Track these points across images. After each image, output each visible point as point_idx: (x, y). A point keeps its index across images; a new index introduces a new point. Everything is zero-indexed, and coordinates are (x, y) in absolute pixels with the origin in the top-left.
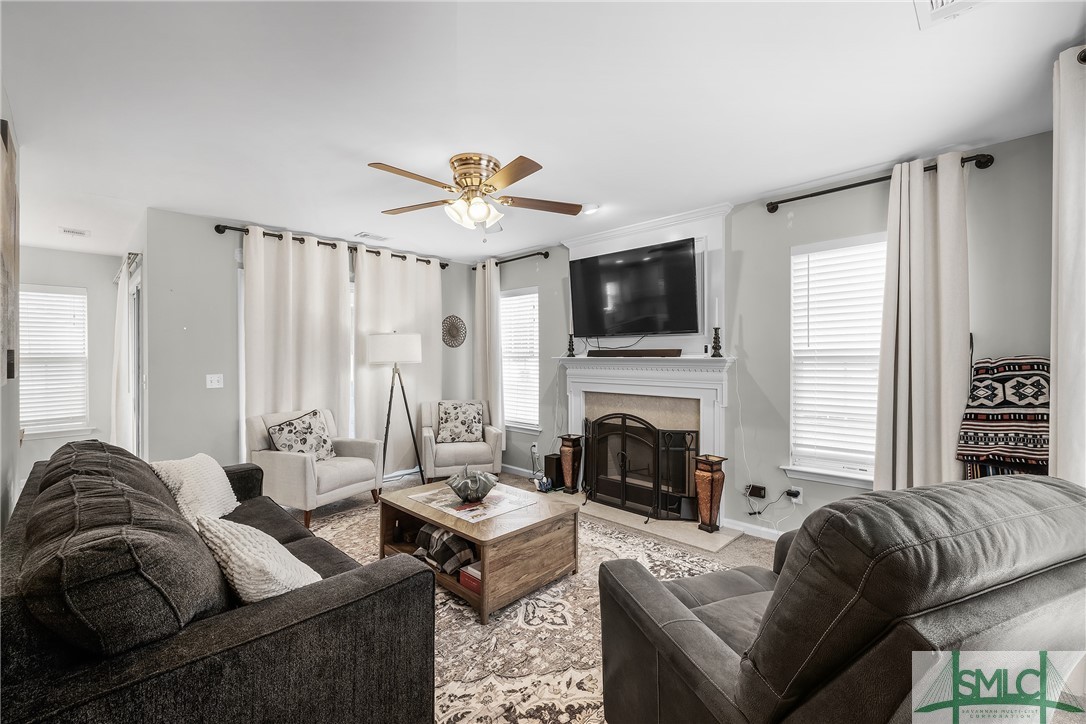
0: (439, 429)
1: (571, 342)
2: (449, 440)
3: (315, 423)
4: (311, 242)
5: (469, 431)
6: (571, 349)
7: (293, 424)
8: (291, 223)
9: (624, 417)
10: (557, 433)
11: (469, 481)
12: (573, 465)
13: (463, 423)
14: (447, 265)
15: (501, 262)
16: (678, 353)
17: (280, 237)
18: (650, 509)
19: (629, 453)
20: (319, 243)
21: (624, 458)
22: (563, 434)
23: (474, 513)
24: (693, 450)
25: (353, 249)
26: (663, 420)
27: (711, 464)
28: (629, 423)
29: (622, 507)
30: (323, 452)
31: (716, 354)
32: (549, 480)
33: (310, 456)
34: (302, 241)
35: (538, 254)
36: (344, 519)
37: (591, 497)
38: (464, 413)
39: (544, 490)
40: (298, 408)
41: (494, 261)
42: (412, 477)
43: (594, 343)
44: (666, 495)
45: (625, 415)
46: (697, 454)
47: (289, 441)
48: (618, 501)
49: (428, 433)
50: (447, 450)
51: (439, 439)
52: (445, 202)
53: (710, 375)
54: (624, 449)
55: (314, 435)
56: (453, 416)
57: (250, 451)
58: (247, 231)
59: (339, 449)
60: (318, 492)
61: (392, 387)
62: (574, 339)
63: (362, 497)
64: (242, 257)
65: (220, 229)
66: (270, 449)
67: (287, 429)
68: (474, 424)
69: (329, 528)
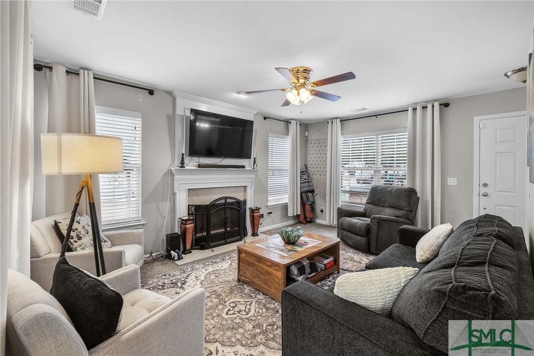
1: (183, 159)
6: (182, 163)
16: (243, 167)
28: (229, 201)
29: (226, 243)
45: (226, 197)
48: (223, 242)
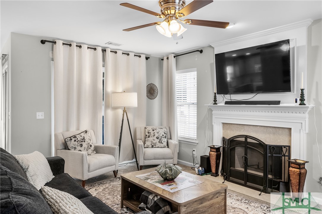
0: (145, 141)
1: (215, 97)
2: (150, 146)
3: (87, 137)
4: (85, 47)
5: (160, 142)
6: (215, 100)
7: (76, 137)
8: (76, 38)
9: (246, 137)
10: (207, 145)
11: (168, 170)
12: (216, 162)
13: (157, 138)
14: (149, 58)
15: (176, 56)
16: (278, 103)
17: (70, 45)
18: (262, 188)
19: (249, 156)
20: (88, 48)
21: (246, 159)
22: (211, 145)
23: (171, 187)
24: (287, 156)
25: (104, 51)
26: (269, 140)
27: (299, 164)
28: (249, 140)
29: (245, 185)
30: (90, 151)
31: (302, 104)
32: (203, 169)
33: (84, 153)
34: (80, 47)
35: (197, 51)
36: (101, 185)
37: (227, 179)
38: (158, 133)
39: (200, 174)
40: (78, 129)
41: (173, 55)
42: (131, 165)
43: (228, 97)
44: (270, 180)
46: (289, 158)
47: (74, 145)
48: (243, 182)
49: (140, 143)
50: (150, 151)
51: (145, 146)
52: (156, 23)
53: (298, 115)
54: (246, 154)
55: (86, 143)
56: (152, 134)
57: (56, 150)
58: (55, 43)
59: (97, 150)
60: (89, 171)
61: (123, 119)
62: (217, 95)
63: (108, 174)
64: (53, 55)
65: (43, 42)
66: (65, 149)
67: (73, 139)
68: (163, 139)
69: (94, 189)
